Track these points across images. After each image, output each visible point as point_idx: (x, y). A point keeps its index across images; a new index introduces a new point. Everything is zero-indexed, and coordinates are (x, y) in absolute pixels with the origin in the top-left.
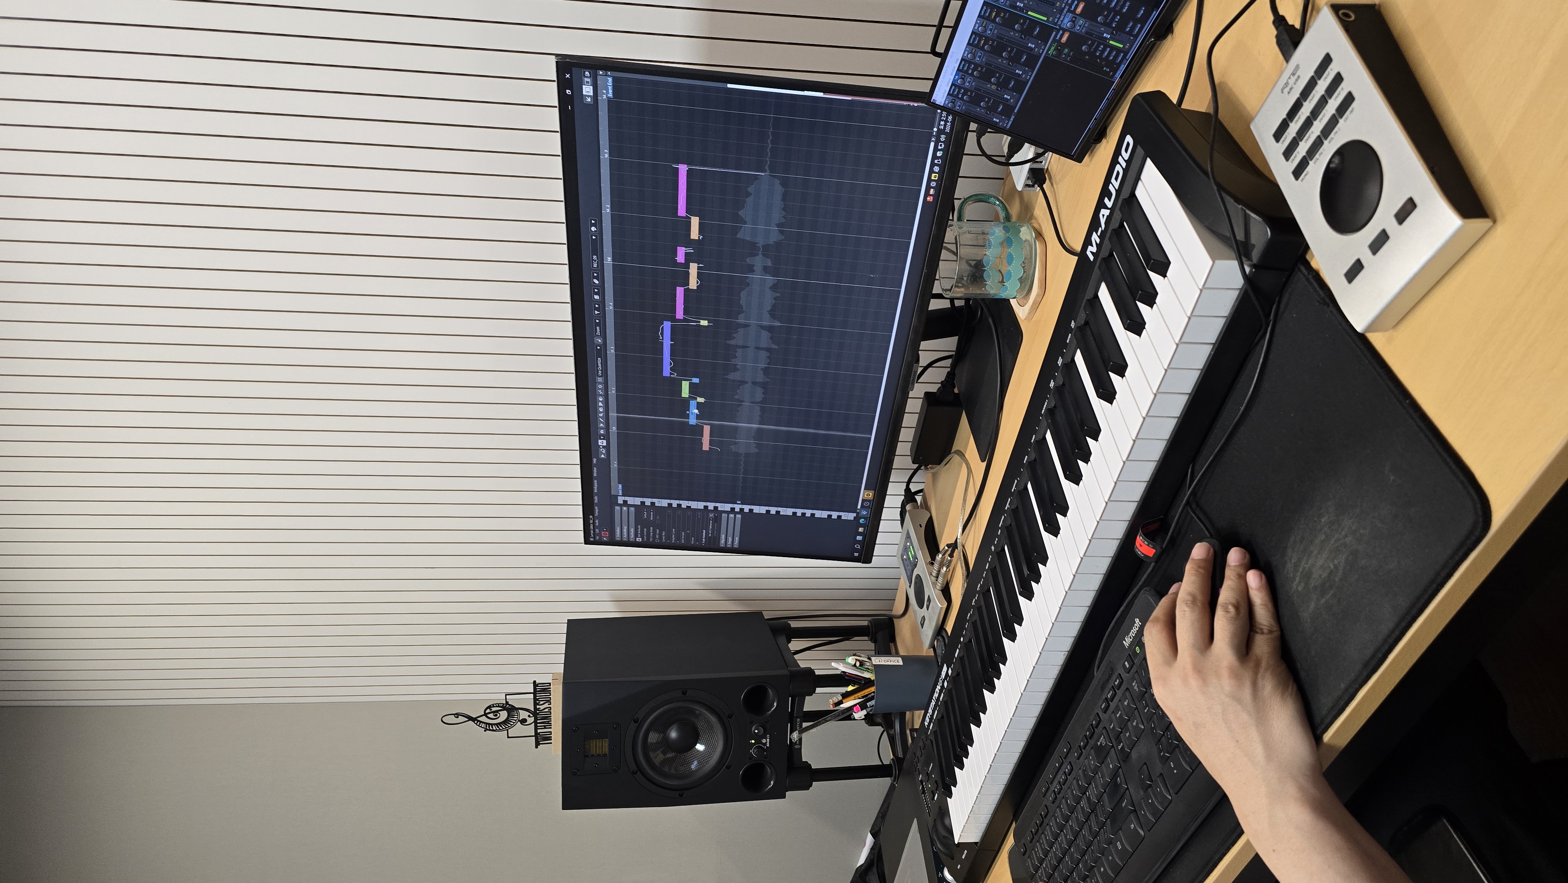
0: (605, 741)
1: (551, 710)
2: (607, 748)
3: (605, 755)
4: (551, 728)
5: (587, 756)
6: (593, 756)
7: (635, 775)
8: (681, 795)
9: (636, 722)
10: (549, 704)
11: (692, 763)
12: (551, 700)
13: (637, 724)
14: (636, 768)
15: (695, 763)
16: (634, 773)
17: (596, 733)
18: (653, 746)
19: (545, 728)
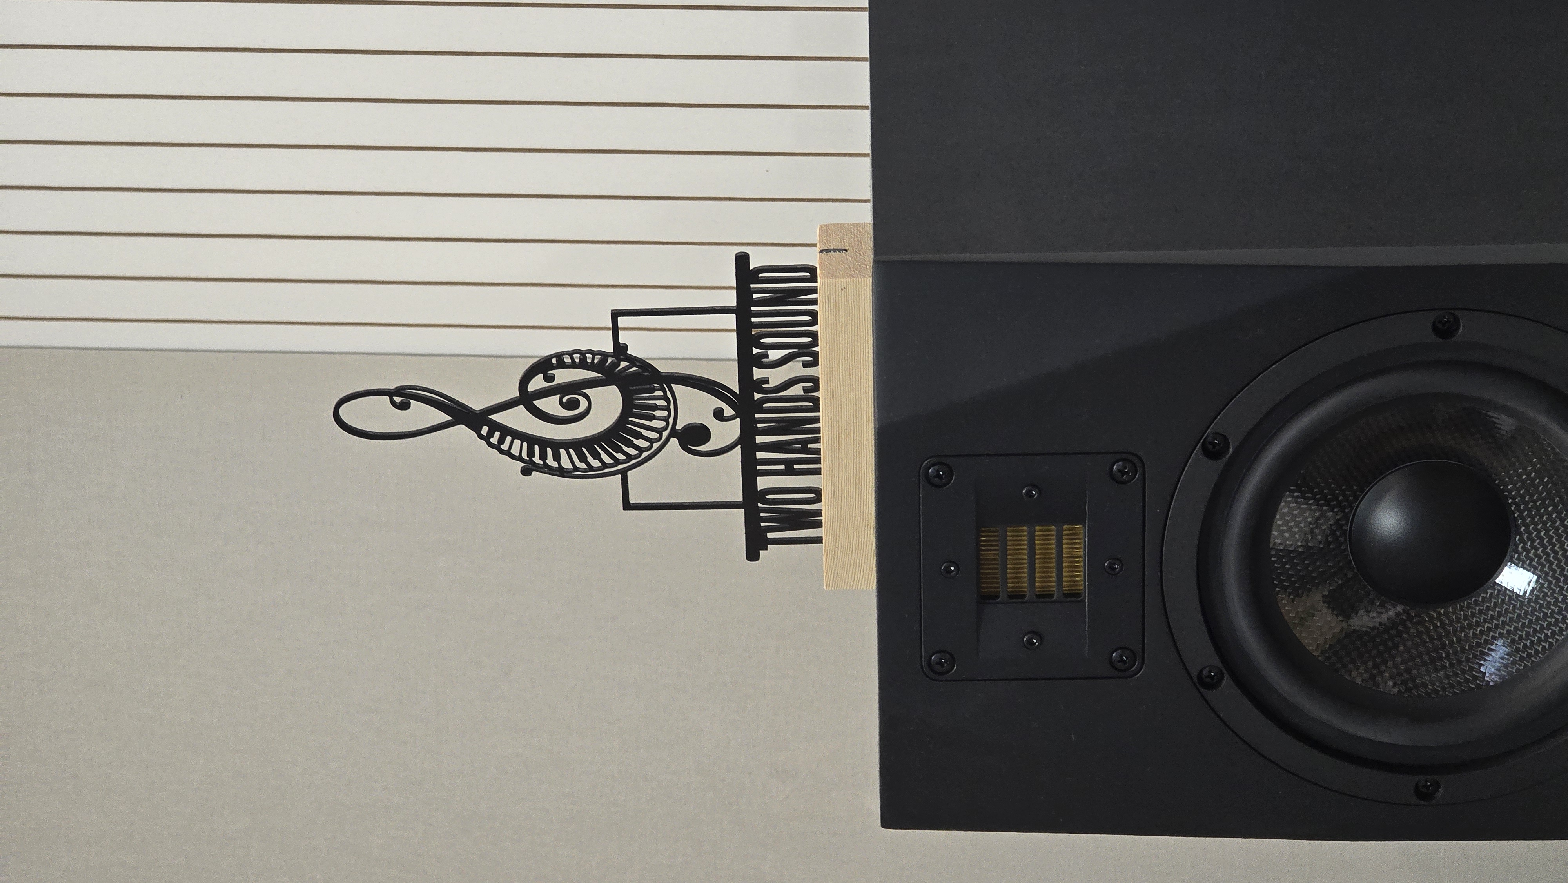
0: (1073, 535)
1: (816, 388)
2: (1080, 563)
3: (1073, 596)
4: (817, 472)
5: (987, 598)
6: (1016, 596)
7: (1208, 694)
8: (1424, 795)
9: (1212, 452)
10: (806, 365)
11: (1482, 652)
12: (815, 343)
13: (1221, 463)
14: (1216, 661)
15: (1500, 651)
16: (1206, 683)
17: (1029, 493)
18: (1294, 566)
19: (789, 471)
